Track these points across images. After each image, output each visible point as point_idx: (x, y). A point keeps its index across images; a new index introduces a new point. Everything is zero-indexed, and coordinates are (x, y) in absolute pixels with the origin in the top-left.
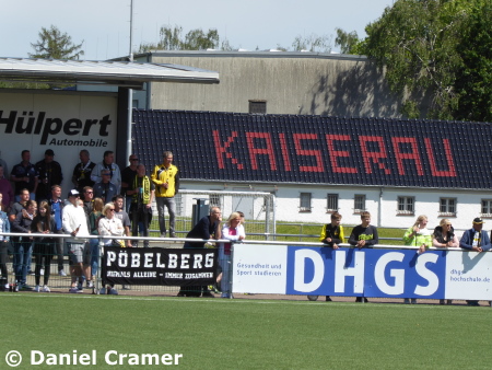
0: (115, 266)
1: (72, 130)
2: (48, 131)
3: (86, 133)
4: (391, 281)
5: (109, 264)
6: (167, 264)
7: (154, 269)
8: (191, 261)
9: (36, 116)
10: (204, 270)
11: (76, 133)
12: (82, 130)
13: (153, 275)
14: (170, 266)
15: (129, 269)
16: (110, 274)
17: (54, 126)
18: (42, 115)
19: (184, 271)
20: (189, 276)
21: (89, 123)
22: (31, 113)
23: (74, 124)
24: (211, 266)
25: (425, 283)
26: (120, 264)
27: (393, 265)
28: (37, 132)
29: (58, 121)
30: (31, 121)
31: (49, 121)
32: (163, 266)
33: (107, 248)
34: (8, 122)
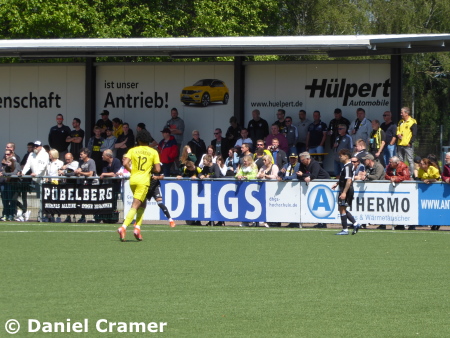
0: (50, 200)
1: (364, 93)
2: (348, 94)
3: (374, 95)
4: (229, 208)
5: (46, 198)
6: (82, 197)
7: (75, 201)
8: (98, 195)
9: (339, 82)
10: (106, 201)
11: (367, 95)
12: (371, 92)
13: (74, 206)
14: (85, 199)
15: (58, 201)
16: (47, 206)
17: (352, 90)
18: (344, 81)
19: (94, 203)
20: (97, 206)
21: (376, 86)
22: (336, 80)
23: (365, 88)
24: (110, 198)
25: (252, 209)
26: (53, 198)
27: (229, 194)
28: (341, 95)
29: (355, 86)
30: (337, 86)
31: (349, 86)
32: (80, 199)
33: (45, 185)
34: (322, 88)
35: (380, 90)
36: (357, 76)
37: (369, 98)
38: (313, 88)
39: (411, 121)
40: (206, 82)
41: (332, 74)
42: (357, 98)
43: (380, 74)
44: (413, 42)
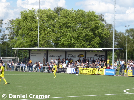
34: (96, 55)
35: (104, 56)
36: (101, 54)
37: (103, 57)
38: (95, 55)
39: (109, 60)
40: (81, 54)
41: (97, 54)
42: (101, 57)
43: (104, 54)
44: (108, 49)
